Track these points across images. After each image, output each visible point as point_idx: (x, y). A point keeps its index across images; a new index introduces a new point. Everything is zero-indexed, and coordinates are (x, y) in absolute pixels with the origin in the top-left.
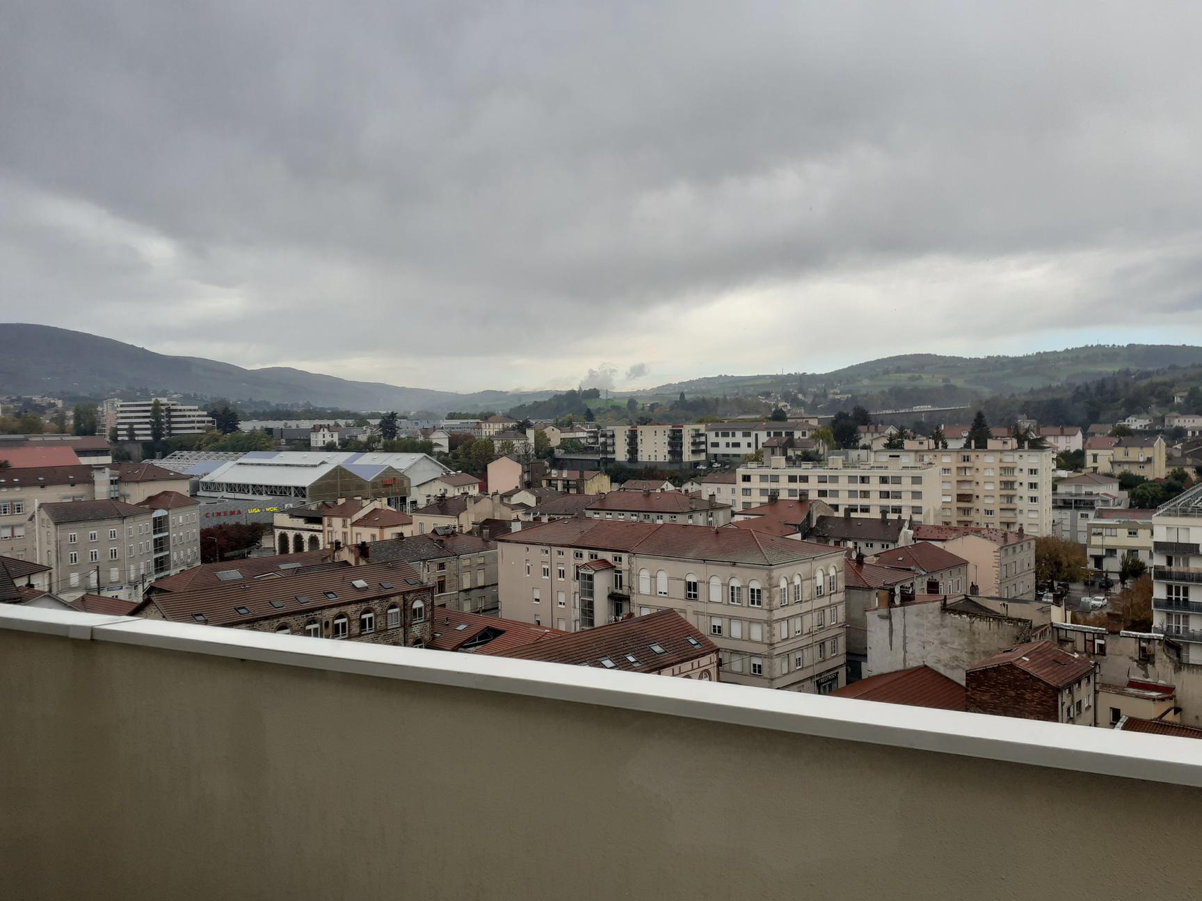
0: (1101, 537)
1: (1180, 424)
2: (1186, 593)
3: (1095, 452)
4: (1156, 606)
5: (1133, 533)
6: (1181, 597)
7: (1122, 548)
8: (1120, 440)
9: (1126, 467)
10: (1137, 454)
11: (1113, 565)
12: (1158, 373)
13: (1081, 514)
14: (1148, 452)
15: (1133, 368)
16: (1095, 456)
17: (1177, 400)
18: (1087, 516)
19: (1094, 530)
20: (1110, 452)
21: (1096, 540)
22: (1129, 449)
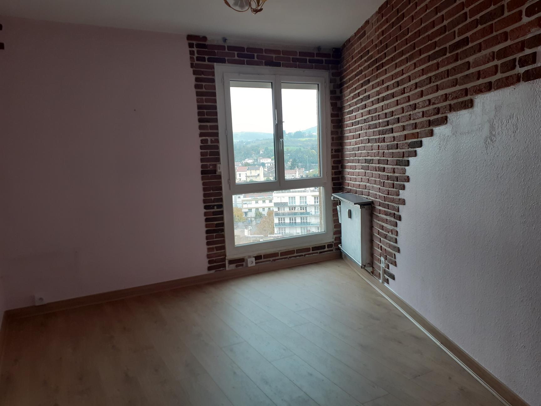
0: (247, 205)
1: (263, 162)
2: (284, 220)
3: (240, 173)
4: (276, 226)
5: (257, 202)
6: (283, 222)
7: (254, 208)
8: (248, 168)
9: (251, 178)
10: (254, 173)
11: (252, 214)
12: (252, 142)
13: (238, 197)
14: (258, 172)
15: (244, 140)
16: (240, 174)
17: (261, 152)
18: (240, 197)
19: (244, 202)
20: (245, 173)
21: (245, 206)
22: (252, 171)
